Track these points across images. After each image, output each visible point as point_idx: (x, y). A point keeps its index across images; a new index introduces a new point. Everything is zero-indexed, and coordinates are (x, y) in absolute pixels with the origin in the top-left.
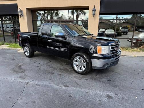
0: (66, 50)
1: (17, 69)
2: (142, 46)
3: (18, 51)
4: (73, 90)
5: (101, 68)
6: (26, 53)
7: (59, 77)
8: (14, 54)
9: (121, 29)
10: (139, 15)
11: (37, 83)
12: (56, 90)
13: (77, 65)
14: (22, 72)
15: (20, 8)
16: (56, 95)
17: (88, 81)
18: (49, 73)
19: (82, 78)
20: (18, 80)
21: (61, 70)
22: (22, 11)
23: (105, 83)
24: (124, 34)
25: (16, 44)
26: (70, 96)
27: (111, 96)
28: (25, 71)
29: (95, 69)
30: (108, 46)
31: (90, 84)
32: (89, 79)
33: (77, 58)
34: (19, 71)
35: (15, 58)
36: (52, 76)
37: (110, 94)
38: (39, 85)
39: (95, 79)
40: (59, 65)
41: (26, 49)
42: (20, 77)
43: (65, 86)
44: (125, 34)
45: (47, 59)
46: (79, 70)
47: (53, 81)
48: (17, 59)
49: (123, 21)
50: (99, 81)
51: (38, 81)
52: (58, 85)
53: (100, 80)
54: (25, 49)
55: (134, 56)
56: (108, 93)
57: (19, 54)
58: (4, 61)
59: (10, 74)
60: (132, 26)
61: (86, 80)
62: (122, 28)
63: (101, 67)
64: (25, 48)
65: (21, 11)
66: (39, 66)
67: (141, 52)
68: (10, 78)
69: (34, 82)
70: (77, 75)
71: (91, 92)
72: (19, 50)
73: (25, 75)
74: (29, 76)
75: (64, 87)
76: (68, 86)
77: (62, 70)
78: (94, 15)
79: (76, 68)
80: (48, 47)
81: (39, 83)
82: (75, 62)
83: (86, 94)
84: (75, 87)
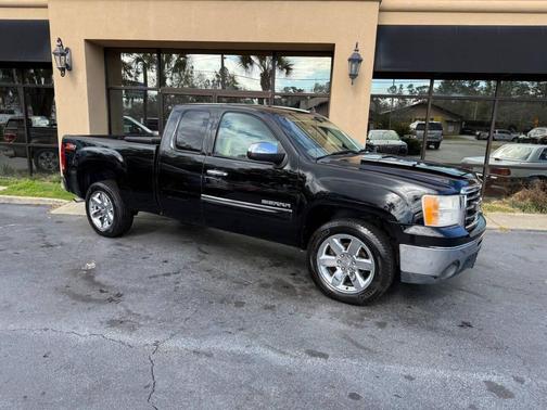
0: (287, 208)
1: (81, 287)
2: (517, 191)
3: (53, 212)
4: (352, 371)
5: (435, 277)
6: (97, 221)
7: (269, 315)
8: (40, 225)
9: (417, 129)
10: (467, 84)
11: (193, 344)
12: (285, 374)
13: (332, 270)
14: (111, 300)
15: (59, 40)
16: (296, 394)
17: (389, 328)
18: (222, 302)
19: (362, 320)
20: (108, 335)
21: (265, 286)
22: (67, 49)
23: (454, 335)
24: (428, 148)
25: (37, 182)
26: (354, 396)
27: (502, 388)
28: (119, 295)
29: (414, 281)
30: (457, 197)
31: (403, 343)
32: (389, 324)
33: (336, 241)
34: (93, 297)
35: (50, 239)
36: (240, 312)
37: (495, 379)
38: (209, 355)
39: (411, 322)
40: (247, 268)
41: (96, 203)
42: (112, 323)
43: (313, 354)
44: (432, 149)
45: (185, 242)
46: (342, 288)
47: (255, 336)
48: (61, 244)
49: (412, 102)
50: (431, 329)
51: (195, 337)
52: (284, 353)
53: (430, 324)
54: (91, 204)
55: (501, 229)
56: (486, 377)
57: (60, 221)
58: (10, 252)
59: (65, 311)
60: (449, 119)
61: (382, 325)
62: (420, 127)
63: (437, 274)
64: (96, 198)
65: (64, 52)
66: (168, 274)
67: (519, 214)
68: (70, 330)
69: (180, 343)
70: (337, 309)
71: (423, 373)
72: (51, 207)
73: (129, 312)
74: (148, 318)
75: (309, 360)
76: (325, 356)
77: (271, 289)
78: (353, 76)
79: (327, 278)
80: (205, 197)
81: (205, 346)
82: (324, 256)
83: (407, 382)
84: (352, 356)
